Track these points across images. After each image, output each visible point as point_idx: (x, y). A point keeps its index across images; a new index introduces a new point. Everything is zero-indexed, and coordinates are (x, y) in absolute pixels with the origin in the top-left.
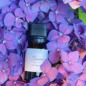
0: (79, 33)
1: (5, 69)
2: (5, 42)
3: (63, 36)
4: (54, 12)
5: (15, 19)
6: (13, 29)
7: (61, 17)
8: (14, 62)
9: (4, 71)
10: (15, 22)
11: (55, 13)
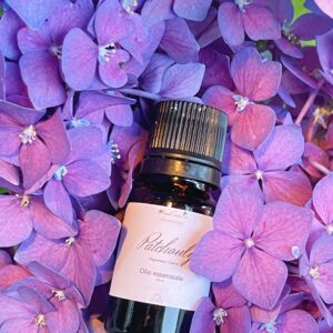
5: (97, 53)
7: (260, 18)
8: (103, 249)
10: (98, 64)
11: (237, 6)
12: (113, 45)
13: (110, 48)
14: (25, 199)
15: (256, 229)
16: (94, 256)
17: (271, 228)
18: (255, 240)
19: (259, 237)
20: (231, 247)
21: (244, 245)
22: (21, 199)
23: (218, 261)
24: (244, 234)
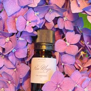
0: (88, 43)
1: (10, 80)
2: (15, 50)
3: (70, 46)
4: (63, 18)
5: (26, 23)
6: (22, 35)
7: (69, 24)
8: (23, 74)
9: (9, 82)
10: (26, 26)
12: (31, 22)
13: (30, 22)
14: (3, 56)
15: (61, 83)
16: (20, 75)
17: (65, 84)
18: (60, 86)
19: (61, 85)
20: (53, 86)
21: (57, 86)
22: (2, 56)
23: (49, 89)
24: (58, 83)
